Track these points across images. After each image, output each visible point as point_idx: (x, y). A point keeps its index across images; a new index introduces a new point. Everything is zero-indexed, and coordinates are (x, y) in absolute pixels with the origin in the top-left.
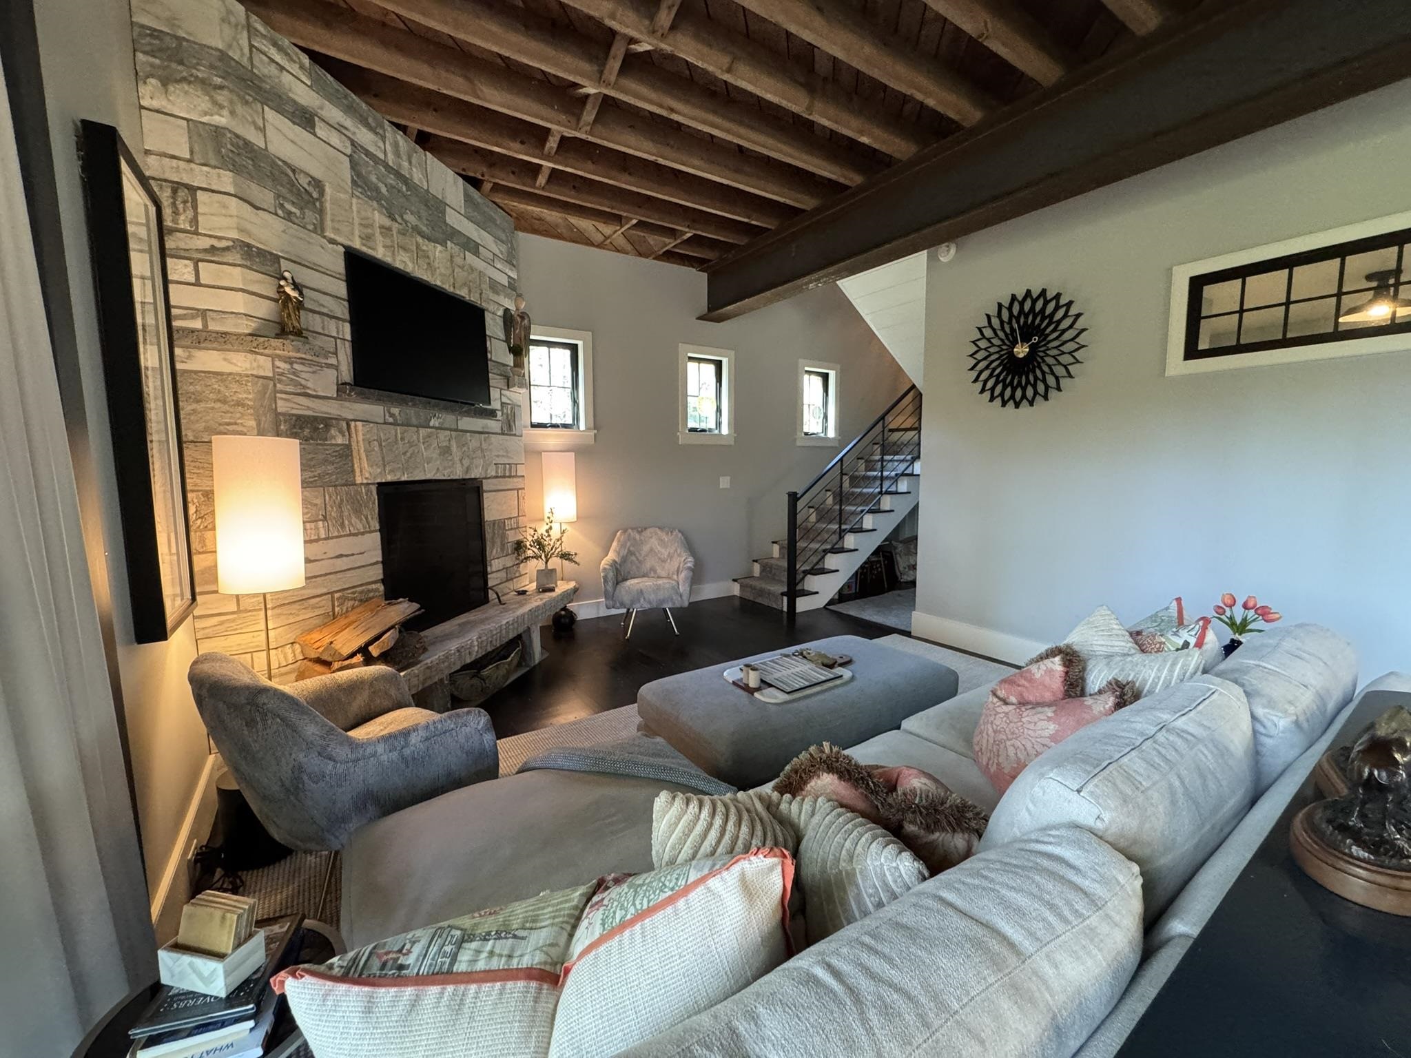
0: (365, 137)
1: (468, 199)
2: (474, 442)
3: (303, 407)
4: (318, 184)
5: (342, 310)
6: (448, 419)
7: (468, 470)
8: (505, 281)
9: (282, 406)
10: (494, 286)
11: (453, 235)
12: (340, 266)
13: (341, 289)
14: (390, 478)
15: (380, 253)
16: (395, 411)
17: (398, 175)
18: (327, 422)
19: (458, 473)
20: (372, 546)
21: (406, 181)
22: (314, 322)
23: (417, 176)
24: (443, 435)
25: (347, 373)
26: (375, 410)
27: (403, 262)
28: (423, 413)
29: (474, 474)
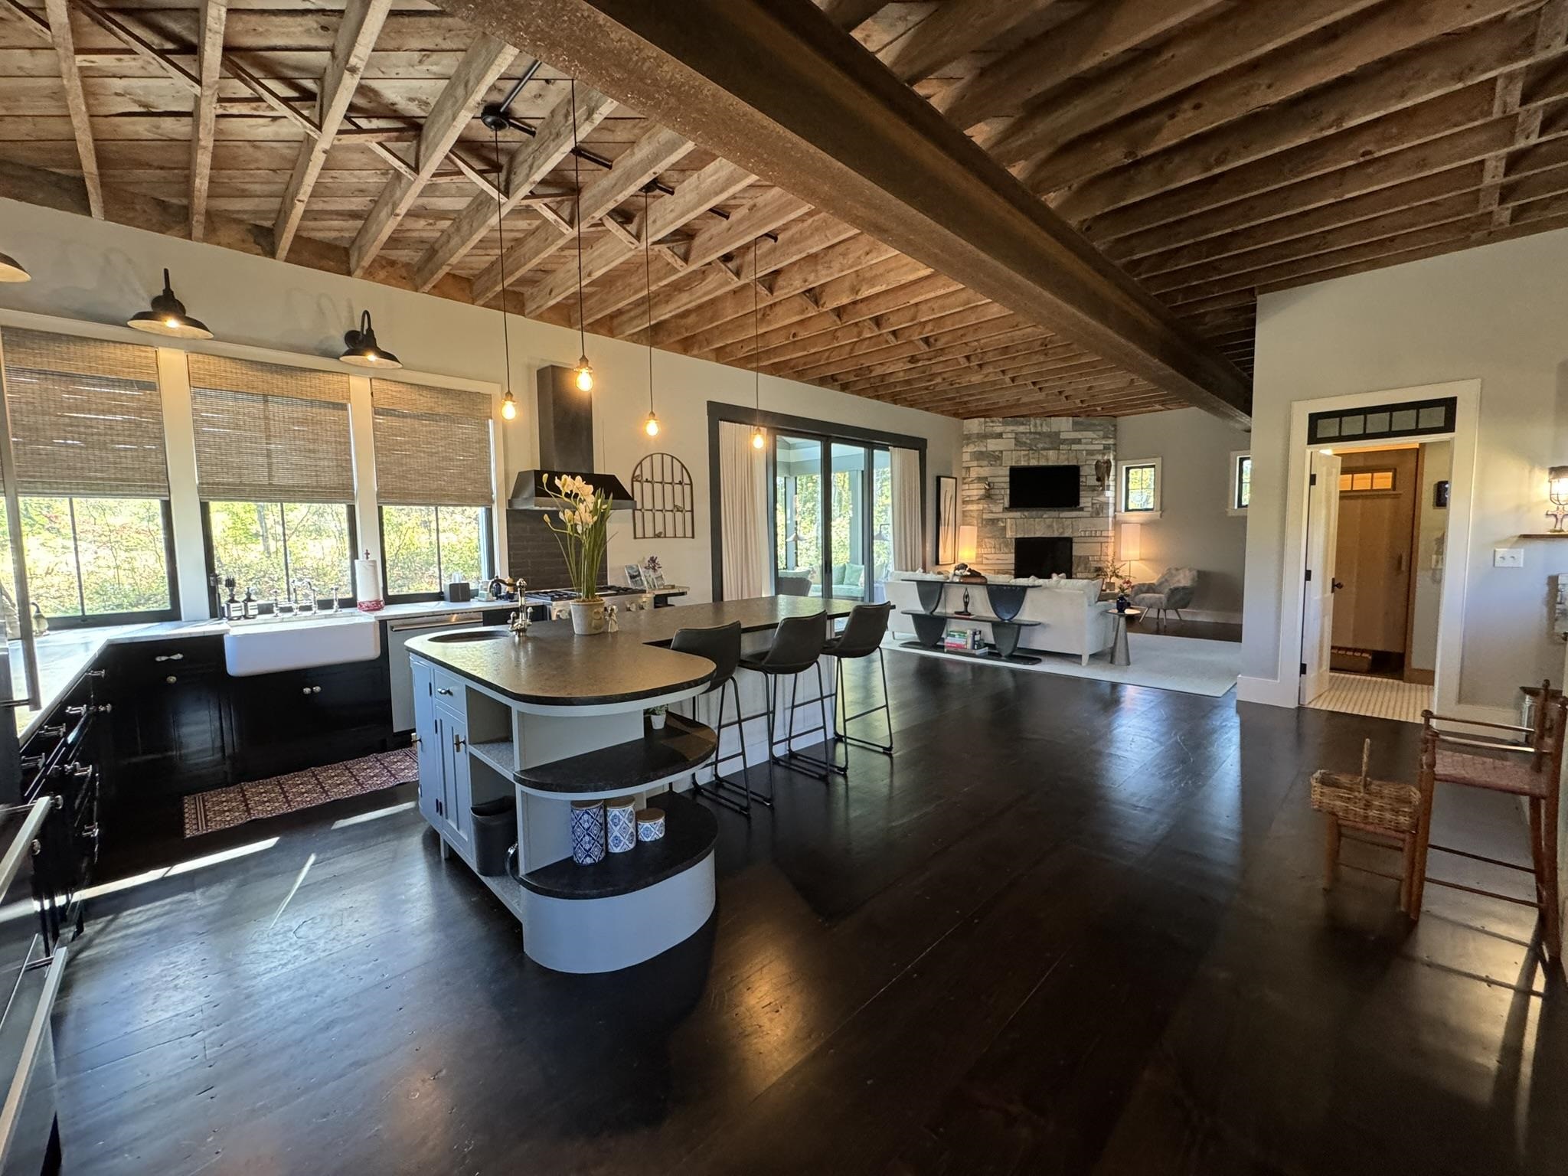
0: (1021, 429)
1: (1075, 423)
2: (1068, 522)
3: (991, 516)
4: (1001, 452)
5: (1007, 486)
6: (1055, 514)
7: (1063, 533)
8: (1101, 447)
9: (985, 516)
10: (1090, 453)
11: (1064, 441)
12: (1008, 473)
13: (1008, 479)
14: (1019, 536)
15: (1023, 463)
16: (1026, 514)
17: (1035, 433)
18: (998, 520)
19: (1056, 535)
20: (1011, 558)
21: (1039, 434)
22: (998, 492)
23: (1045, 429)
24: (1048, 521)
25: (1007, 505)
26: (1018, 514)
27: (1033, 463)
28: (1040, 513)
29: (1066, 535)
